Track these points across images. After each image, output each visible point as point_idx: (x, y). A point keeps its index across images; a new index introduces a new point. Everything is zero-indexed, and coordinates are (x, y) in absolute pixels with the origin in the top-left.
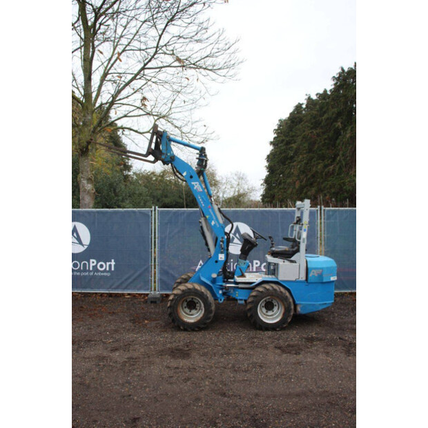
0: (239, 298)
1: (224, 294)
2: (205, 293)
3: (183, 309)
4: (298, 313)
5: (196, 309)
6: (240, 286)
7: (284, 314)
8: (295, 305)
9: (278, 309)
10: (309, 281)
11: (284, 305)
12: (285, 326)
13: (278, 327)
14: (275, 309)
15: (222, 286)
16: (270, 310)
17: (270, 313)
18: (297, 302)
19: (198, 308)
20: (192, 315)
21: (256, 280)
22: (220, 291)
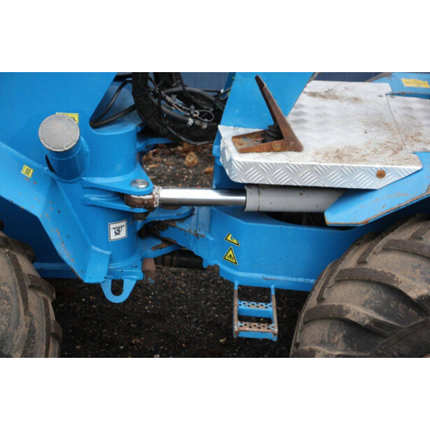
21: (378, 179)
22: (113, 226)
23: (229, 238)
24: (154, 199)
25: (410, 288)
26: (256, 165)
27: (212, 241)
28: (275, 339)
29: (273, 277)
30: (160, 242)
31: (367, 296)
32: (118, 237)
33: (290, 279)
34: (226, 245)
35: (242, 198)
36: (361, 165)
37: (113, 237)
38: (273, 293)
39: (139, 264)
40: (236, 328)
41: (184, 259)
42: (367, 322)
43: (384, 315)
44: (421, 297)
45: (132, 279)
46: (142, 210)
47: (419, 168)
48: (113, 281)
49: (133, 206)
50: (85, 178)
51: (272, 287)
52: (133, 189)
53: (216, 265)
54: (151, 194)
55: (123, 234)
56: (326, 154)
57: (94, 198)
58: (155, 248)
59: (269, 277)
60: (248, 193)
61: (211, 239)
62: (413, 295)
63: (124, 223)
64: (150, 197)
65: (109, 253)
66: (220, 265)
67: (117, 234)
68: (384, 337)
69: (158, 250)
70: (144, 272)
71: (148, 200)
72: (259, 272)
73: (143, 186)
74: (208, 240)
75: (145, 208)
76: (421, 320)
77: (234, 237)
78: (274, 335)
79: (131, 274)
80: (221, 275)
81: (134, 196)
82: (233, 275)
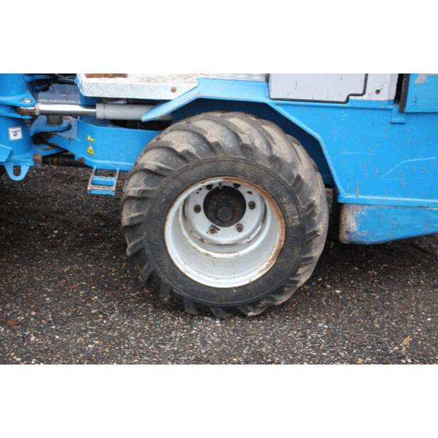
0: (97, 163)
4: (344, 237)
6: (101, 111)
7: (281, 253)
8: (336, 210)
9: (263, 219)
10: (409, 107)
11: (283, 215)
12: (283, 299)
13: (254, 304)
14: (250, 219)
15: (15, 108)
16: (225, 224)
17: (227, 235)
18: (345, 196)
21: (172, 93)
22: (11, 131)
23: (89, 138)
24: (35, 110)
25: (178, 147)
26: (97, 85)
27: (79, 142)
28: (113, 194)
29: (118, 163)
30: (48, 147)
31: (157, 156)
32: (16, 138)
33: (129, 164)
34: (87, 143)
35: (94, 110)
36: (161, 84)
37: (12, 137)
38: (118, 172)
39: (32, 157)
40: (89, 188)
41: (67, 160)
42: (155, 168)
43: (165, 164)
44: (184, 151)
45: (26, 165)
46: (28, 117)
47: (196, 85)
48: (15, 167)
49: (22, 114)
51: (118, 169)
52: (22, 103)
53: (83, 158)
54: (34, 106)
55: (19, 136)
56: (142, 79)
58: (44, 150)
59: (115, 163)
60: (97, 107)
61: (79, 140)
62: (179, 150)
63: (19, 129)
64: (33, 108)
65: (10, 148)
66: (85, 157)
67: (15, 136)
68: (165, 177)
69: (46, 151)
70: (34, 160)
71: (31, 110)
72: (109, 160)
73: (29, 101)
74: (77, 141)
75: (30, 115)
76: (185, 165)
77: (92, 137)
78: (113, 191)
79: (25, 162)
80: (86, 163)
81: (22, 108)
82: (92, 163)
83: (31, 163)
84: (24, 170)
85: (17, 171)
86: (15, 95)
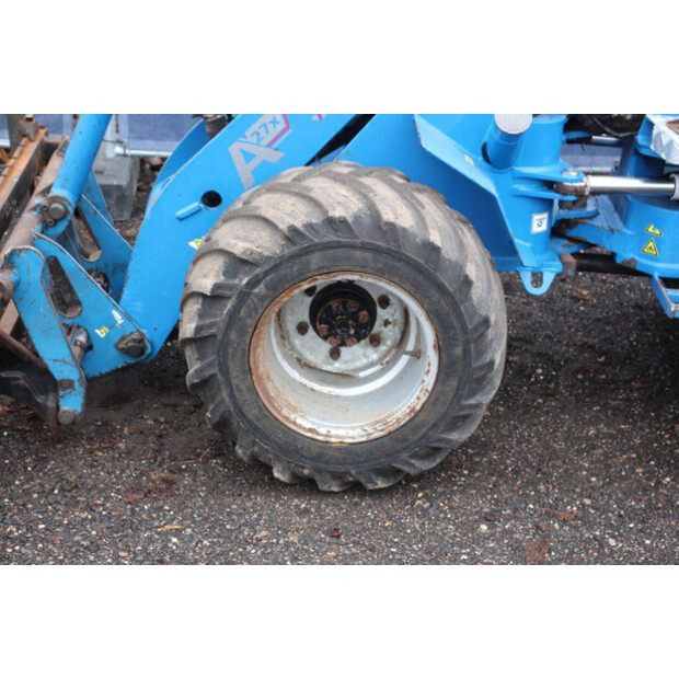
0: (663, 268)
1: (558, 230)
2: (449, 252)
3: (283, 337)
5: (376, 341)
19: (390, 334)
20: (346, 378)
22: (536, 218)
23: (650, 230)
24: (586, 186)
27: (630, 235)
30: (566, 242)
32: (540, 229)
34: (644, 238)
35: (670, 186)
37: (534, 229)
39: (556, 257)
45: (552, 272)
46: (573, 198)
48: (534, 274)
50: (516, 169)
52: (565, 176)
53: (633, 259)
54: (582, 181)
55: (544, 227)
57: (523, 188)
61: (629, 232)
63: (546, 215)
64: (582, 184)
65: (530, 246)
66: (638, 258)
67: (539, 226)
69: (568, 248)
70: (564, 264)
71: (580, 187)
73: (575, 174)
74: (624, 234)
75: (576, 195)
77: (656, 227)
79: (550, 266)
80: (639, 268)
81: (566, 184)
82: (653, 267)
83: (558, 267)
84: (548, 278)
85: (537, 279)
86: (547, 165)
